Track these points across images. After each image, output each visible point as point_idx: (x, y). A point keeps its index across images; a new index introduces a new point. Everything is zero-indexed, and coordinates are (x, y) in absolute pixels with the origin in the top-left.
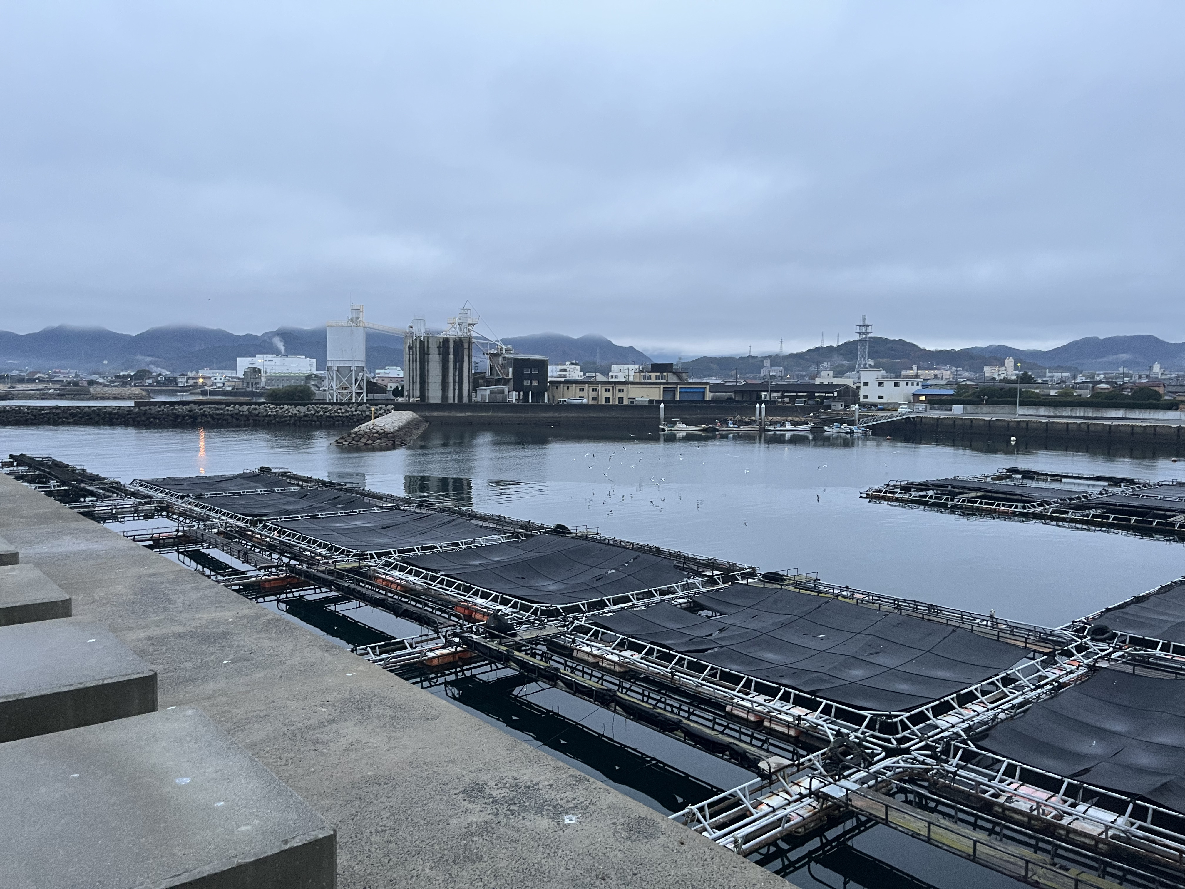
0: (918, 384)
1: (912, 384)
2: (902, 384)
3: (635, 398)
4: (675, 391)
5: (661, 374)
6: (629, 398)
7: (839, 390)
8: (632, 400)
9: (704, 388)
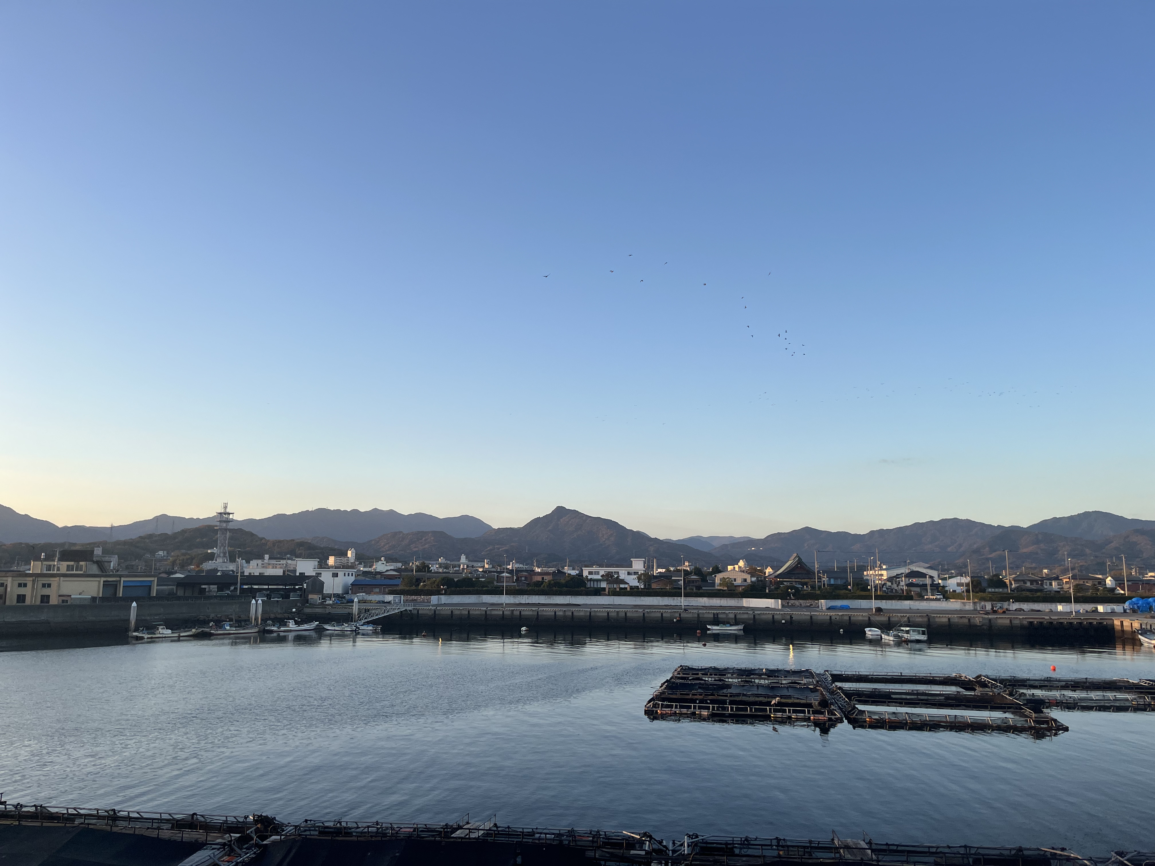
0: (352, 574)
3: (71, 596)
4: (117, 585)
5: (76, 563)
6: (60, 596)
7: (308, 582)
8: (65, 599)
9: (151, 581)
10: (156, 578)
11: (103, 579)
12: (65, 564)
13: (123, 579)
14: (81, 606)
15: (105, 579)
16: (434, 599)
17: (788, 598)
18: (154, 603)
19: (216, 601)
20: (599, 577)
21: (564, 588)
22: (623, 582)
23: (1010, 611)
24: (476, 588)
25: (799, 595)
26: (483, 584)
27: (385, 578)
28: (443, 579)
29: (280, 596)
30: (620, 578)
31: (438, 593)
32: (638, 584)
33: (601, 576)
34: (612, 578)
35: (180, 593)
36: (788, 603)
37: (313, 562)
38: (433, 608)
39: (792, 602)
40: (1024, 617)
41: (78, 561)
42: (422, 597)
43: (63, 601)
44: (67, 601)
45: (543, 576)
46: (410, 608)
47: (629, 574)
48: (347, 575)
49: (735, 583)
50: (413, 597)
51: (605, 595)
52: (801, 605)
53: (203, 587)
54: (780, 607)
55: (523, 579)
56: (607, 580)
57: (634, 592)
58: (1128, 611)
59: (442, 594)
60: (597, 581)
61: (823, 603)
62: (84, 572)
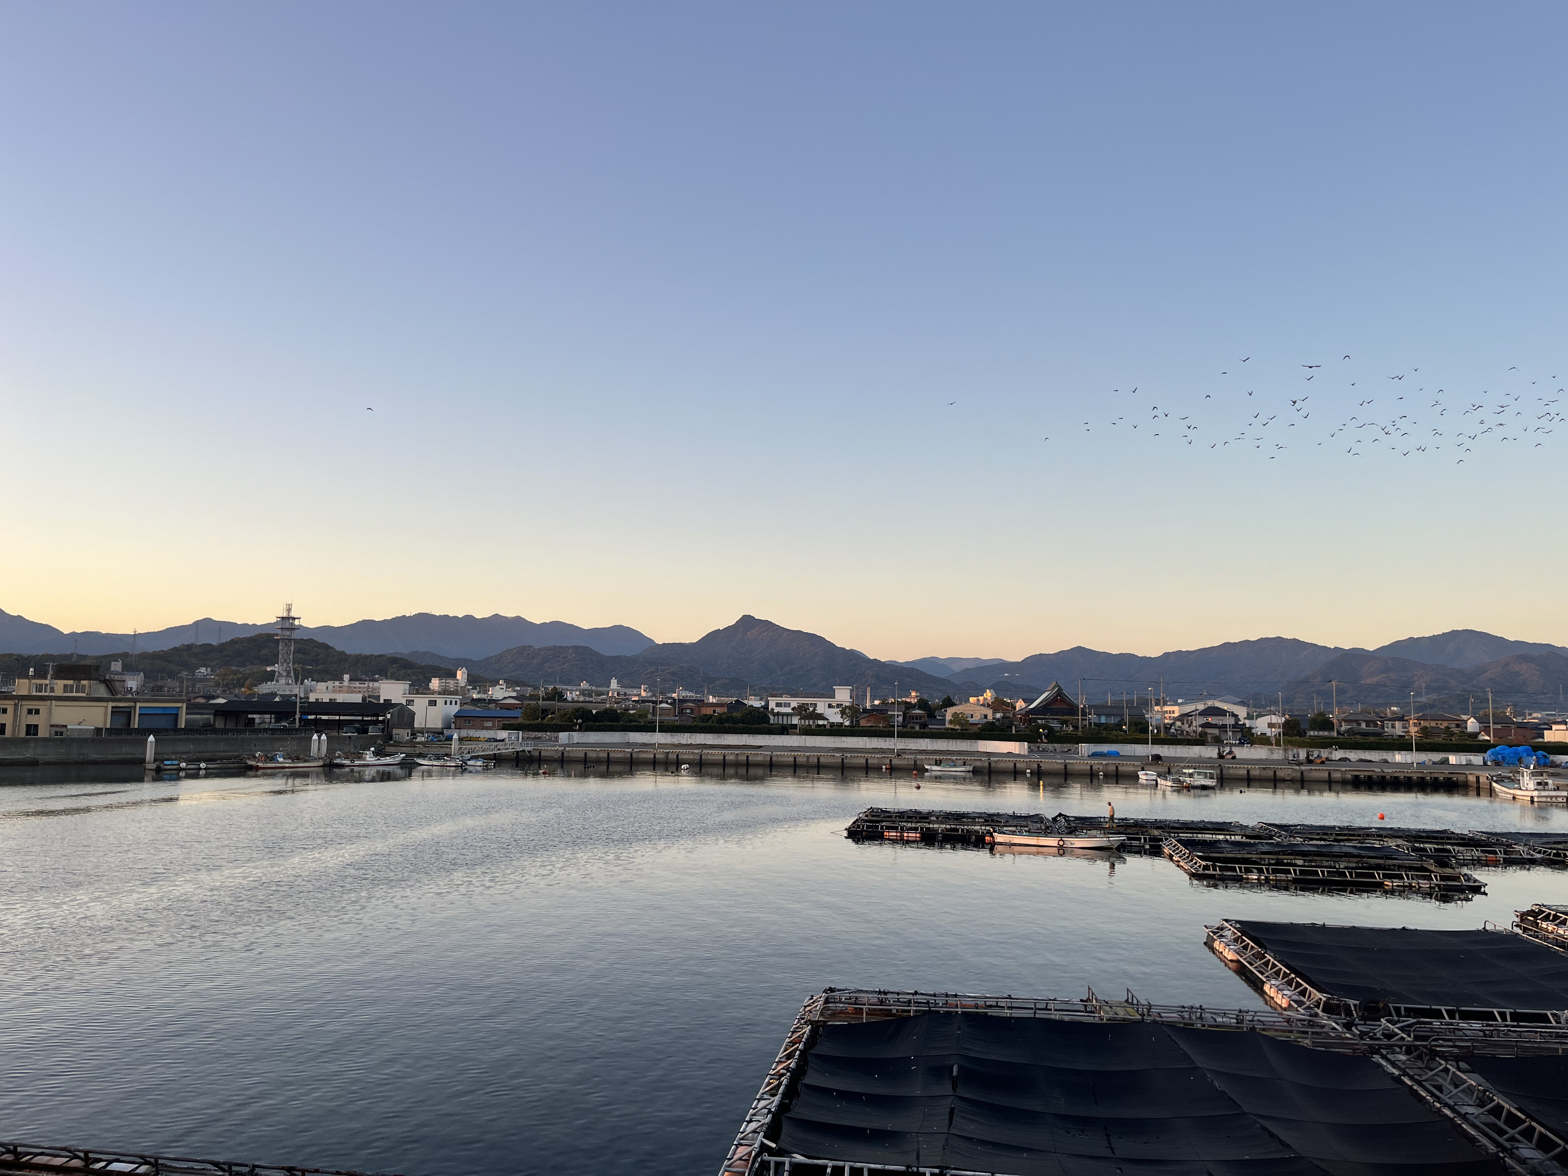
0: (456, 702)
1: (451, 704)
2: (440, 701)
3: (66, 726)
4: (131, 712)
5: (76, 682)
6: (52, 726)
7: (393, 712)
8: (59, 730)
9: (179, 708)
10: (185, 704)
11: (111, 704)
12: (60, 684)
13: (138, 705)
14: (81, 741)
15: (114, 704)
16: (563, 736)
17: (1039, 740)
18: (179, 737)
19: (266, 735)
20: (788, 710)
21: (740, 724)
22: (821, 717)
23: (1332, 760)
24: (621, 723)
25: (1053, 737)
26: (632, 718)
27: (501, 708)
28: (577, 710)
29: (354, 730)
30: (817, 712)
31: (569, 729)
32: (841, 721)
33: (793, 709)
34: (806, 711)
35: (219, 724)
36: (1038, 747)
37: (402, 685)
38: (560, 749)
39: (1043, 746)
40: (1348, 769)
41: (78, 679)
42: (548, 733)
43: (56, 733)
44: (61, 734)
45: (714, 708)
46: (529, 749)
47: (830, 706)
48: (448, 703)
49: (971, 720)
50: (537, 733)
51: (795, 734)
52: (1055, 750)
53: (250, 716)
54: (1026, 753)
55: (688, 711)
56: (800, 714)
57: (835, 730)
58: (1489, 763)
59: (575, 731)
60: (787, 715)
61: (1085, 749)
62: (87, 694)
